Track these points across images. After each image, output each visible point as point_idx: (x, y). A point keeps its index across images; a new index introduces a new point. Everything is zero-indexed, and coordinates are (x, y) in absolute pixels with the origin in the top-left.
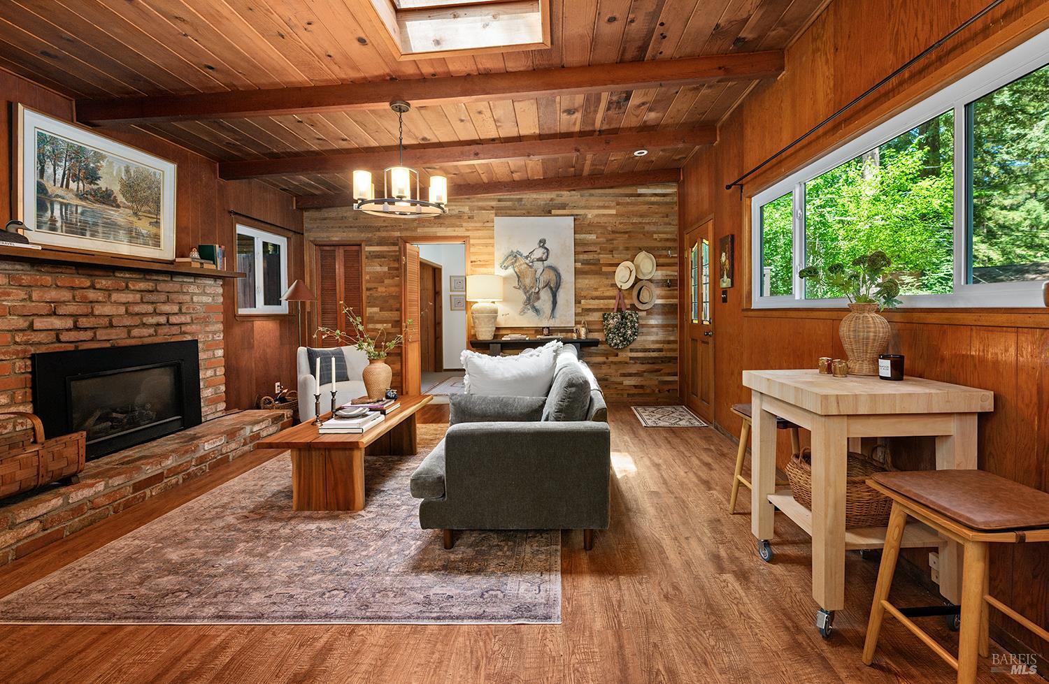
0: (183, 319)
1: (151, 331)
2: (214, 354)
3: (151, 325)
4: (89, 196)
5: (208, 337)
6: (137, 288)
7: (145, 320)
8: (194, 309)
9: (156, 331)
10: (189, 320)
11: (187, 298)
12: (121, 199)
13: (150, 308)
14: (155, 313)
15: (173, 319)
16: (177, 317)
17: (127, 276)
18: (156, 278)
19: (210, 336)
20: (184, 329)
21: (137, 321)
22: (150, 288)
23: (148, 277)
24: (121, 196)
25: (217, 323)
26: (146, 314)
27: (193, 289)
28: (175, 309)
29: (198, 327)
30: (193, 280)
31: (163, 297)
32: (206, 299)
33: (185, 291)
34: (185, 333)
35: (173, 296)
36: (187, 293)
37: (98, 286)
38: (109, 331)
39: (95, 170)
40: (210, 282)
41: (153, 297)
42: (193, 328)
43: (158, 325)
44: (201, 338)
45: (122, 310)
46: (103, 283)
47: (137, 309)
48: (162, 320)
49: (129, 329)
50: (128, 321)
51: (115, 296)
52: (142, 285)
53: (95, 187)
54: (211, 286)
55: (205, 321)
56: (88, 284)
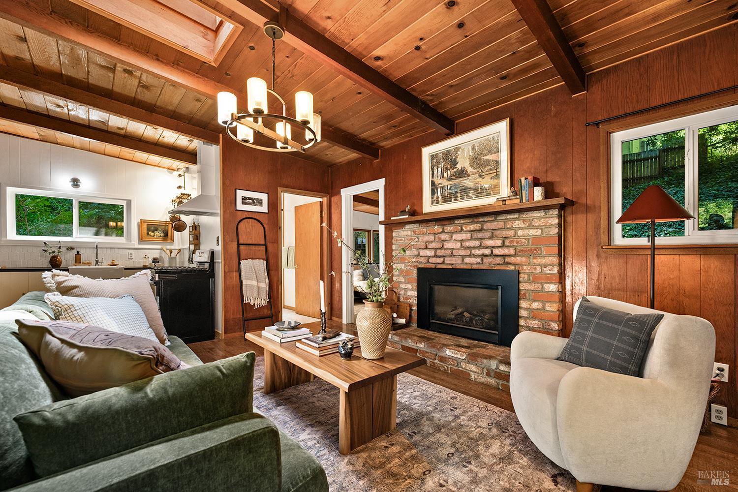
0: (506, 251)
1: (479, 260)
2: (543, 287)
3: (478, 256)
4: (453, 177)
5: (535, 269)
6: (468, 229)
7: (473, 251)
8: (517, 242)
9: (482, 260)
10: (512, 251)
11: (512, 233)
12: (470, 170)
13: (477, 243)
14: (480, 247)
15: (497, 252)
16: (500, 249)
17: (462, 222)
18: (481, 220)
19: (539, 269)
20: (507, 259)
21: (467, 252)
22: (478, 228)
23: (476, 220)
24: (470, 168)
25: (550, 255)
26: (474, 248)
27: (517, 224)
28: (499, 243)
29: (524, 259)
30: (517, 216)
31: (488, 234)
32: (532, 232)
33: (508, 227)
34: (508, 263)
35: (497, 233)
36: (511, 229)
37: (446, 231)
38: (451, 258)
39: (455, 160)
40: (541, 213)
41: (480, 235)
42: (518, 259)
43: (485, 256)
44: (526, 269)
45: (459, 245)
46: (449, 228)
47: (468, 244)
48: (487, 252)
49: (463, 257)
50: (462, 252)
51: (455, 236)
52: (472, 227)
53: (455, 170)
54: (540, 218)
55: (531, 254)
56: (441, 230)
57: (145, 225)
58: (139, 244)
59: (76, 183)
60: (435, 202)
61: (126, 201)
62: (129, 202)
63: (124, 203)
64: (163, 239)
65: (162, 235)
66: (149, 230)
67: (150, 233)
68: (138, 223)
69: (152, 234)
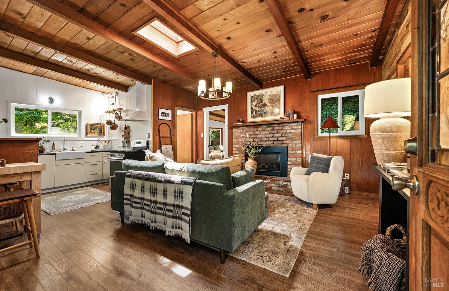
0: (283, 138)
1: (272, 142)
2: (296, 152)
3: (272, 141)
4: (261, 107)
5: (294, 145)
6: (268, 129)
7: (270, 139)
8: (287, 135)
9: (273, 142)
10: (285, 138)
11: (285, 131)
12: (268, 104)
13: (271, 135)
14: (273, 137)
15: (279, 139)
16: (280, 138)
17: (265, 126)
18: (273, 126)
19: (295, 145)
20: (283, 142)
21: (267, 139)
22: (272, 129)
23: (271, 126)
24: (268, 103)
25: (299, 140)
26: (270, 137)
27: (287, 128)
28: (280, 135)
29: (289, 142)
30: (287, 125)
31: (276, 132)
32: (292, 131)
33: (284, 129)
34: (284, 143)
35: (279, 131)
36: (285, 129)
37: (258, 130)
38: (260, 142)
39: (262, 99)
40: (295, 124)
41: (273, 132)
42: (287, 142)
43: (274, 140)
44: (290, 145)
45: (264, 136)
46: (260, 129)
47: (268, 136)
48: (276, 139)
49: (266, 141)
50: (265, 139)
51: (262, 132)
52: (269, 129)
53: (262, 104)
54: (295, 126)
55: (292, 139)
56: (256, 130)
57: (89, 126)
58: (86, 137)
59: (51, 100)
60: (253, 117)
61: (78, 112)
62: (80, 112)
63: (77, 113)
64: (99, 134)
65: (98, 132)
66: (91, 129)
67: (92, 130)
68: (85, 125)
69: (93, 131)
